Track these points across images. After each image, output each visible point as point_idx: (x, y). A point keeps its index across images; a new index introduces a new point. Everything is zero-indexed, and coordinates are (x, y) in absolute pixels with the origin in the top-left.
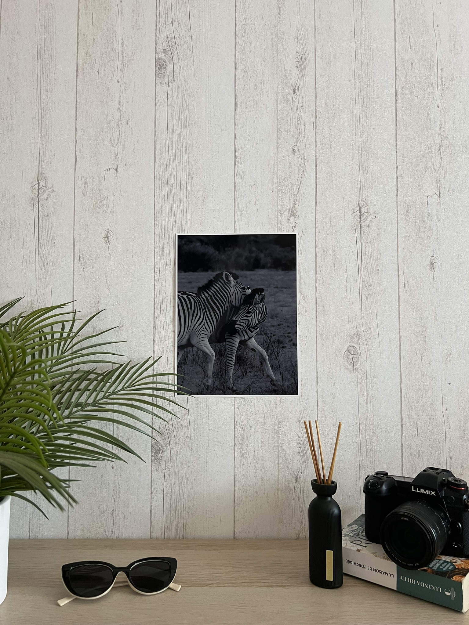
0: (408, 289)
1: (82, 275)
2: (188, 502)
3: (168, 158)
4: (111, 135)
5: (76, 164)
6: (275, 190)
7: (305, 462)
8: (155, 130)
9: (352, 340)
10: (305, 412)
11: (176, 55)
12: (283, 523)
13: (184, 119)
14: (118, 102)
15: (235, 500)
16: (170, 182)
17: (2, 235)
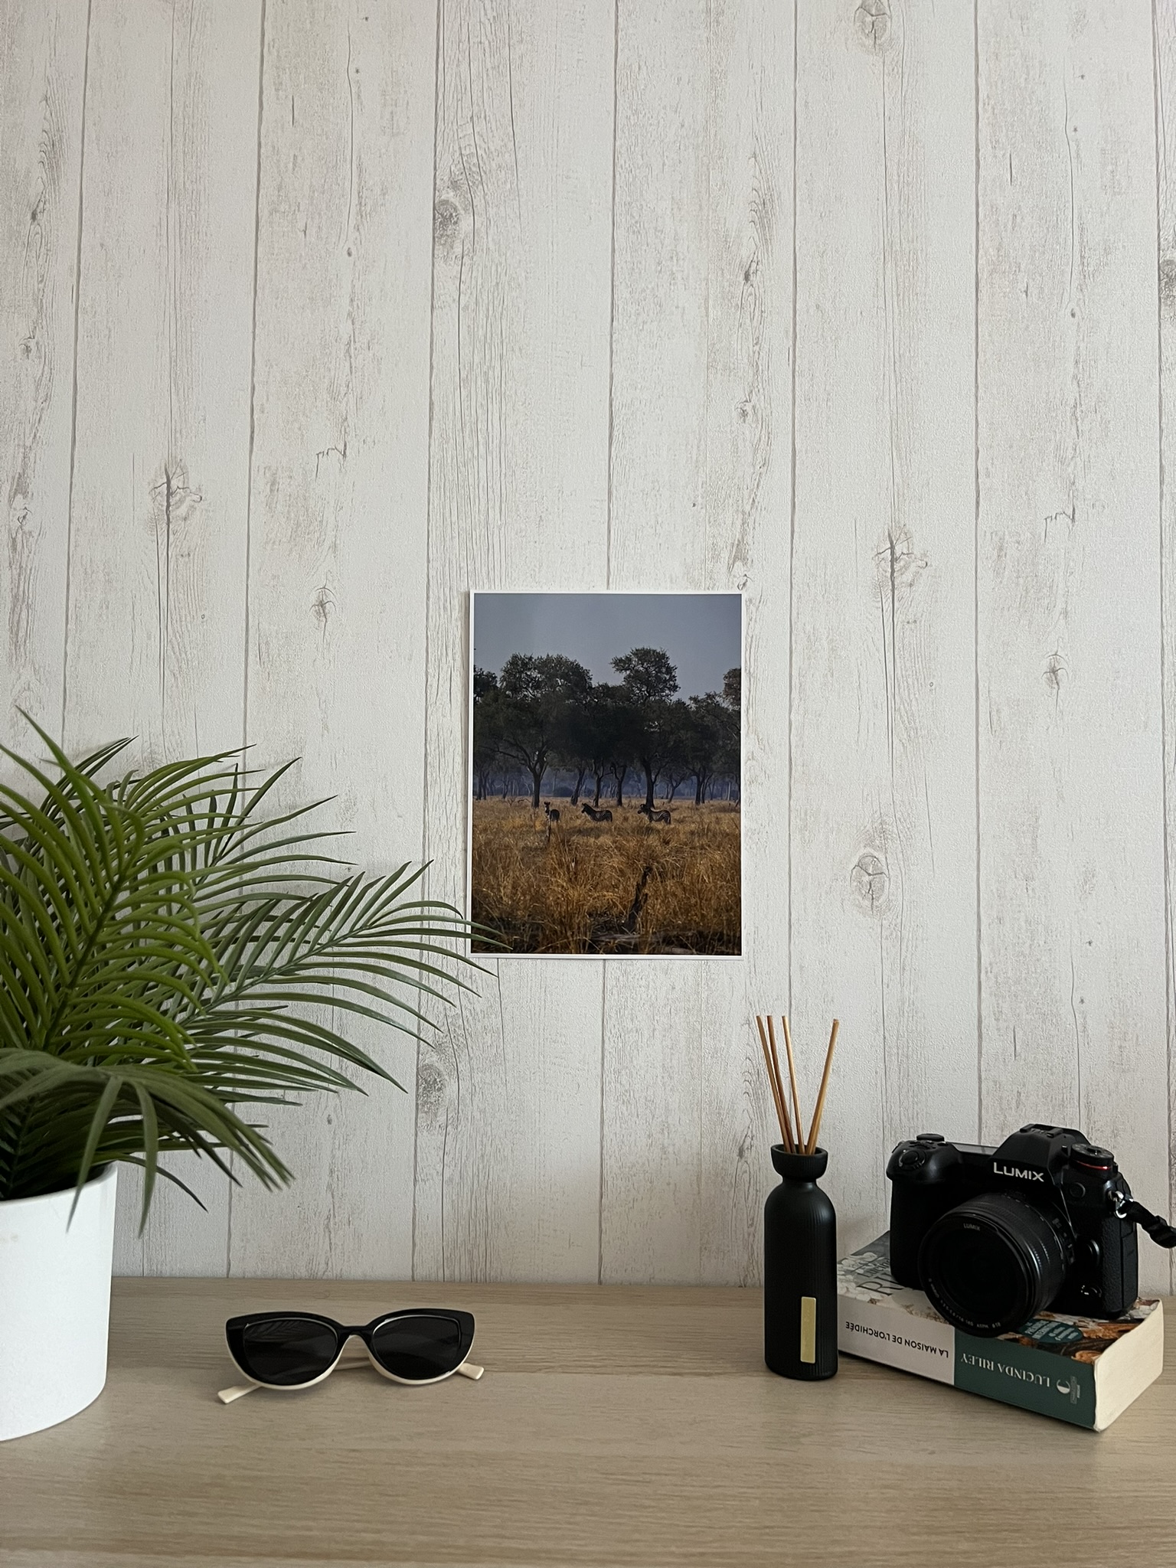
0: (998, 729)
1: (264, 689)
2: (498, 1200)
3: (459, 427)
4: (332, 374)
5: (252, 438)
6: (700, 501)
7: (760, 1114)
8: (431, 364)
9: (870, 843)
10: (761, 1001)
11: (480, 194)
12: (710, 1251)
13: (496, 340)
14: (348, 301)
15: (602, 1197)
16: (464, 481)
17: (86, 597)
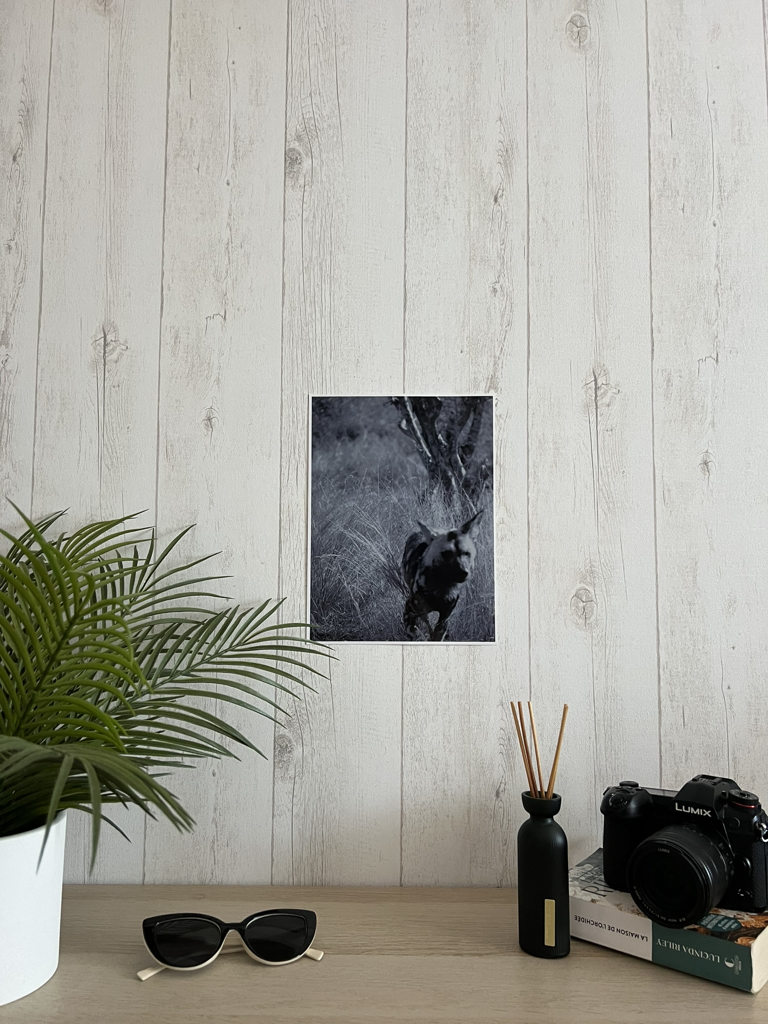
0: (669, 502)
1: (169, 477)
2: (330, 828)
3: (302, 299)
4: (217, 264)
5: (162, 307)
6: (466, 349)
7: (511, 768)
8: (283, 257)
9: (583, 579)
10: (510, 691)
11: (316, 144)
12: (477, 863)
13: (328, 241)
14: (228, 214)
15: (402, 826)
16: (306, 336)
17: (48, 414)
